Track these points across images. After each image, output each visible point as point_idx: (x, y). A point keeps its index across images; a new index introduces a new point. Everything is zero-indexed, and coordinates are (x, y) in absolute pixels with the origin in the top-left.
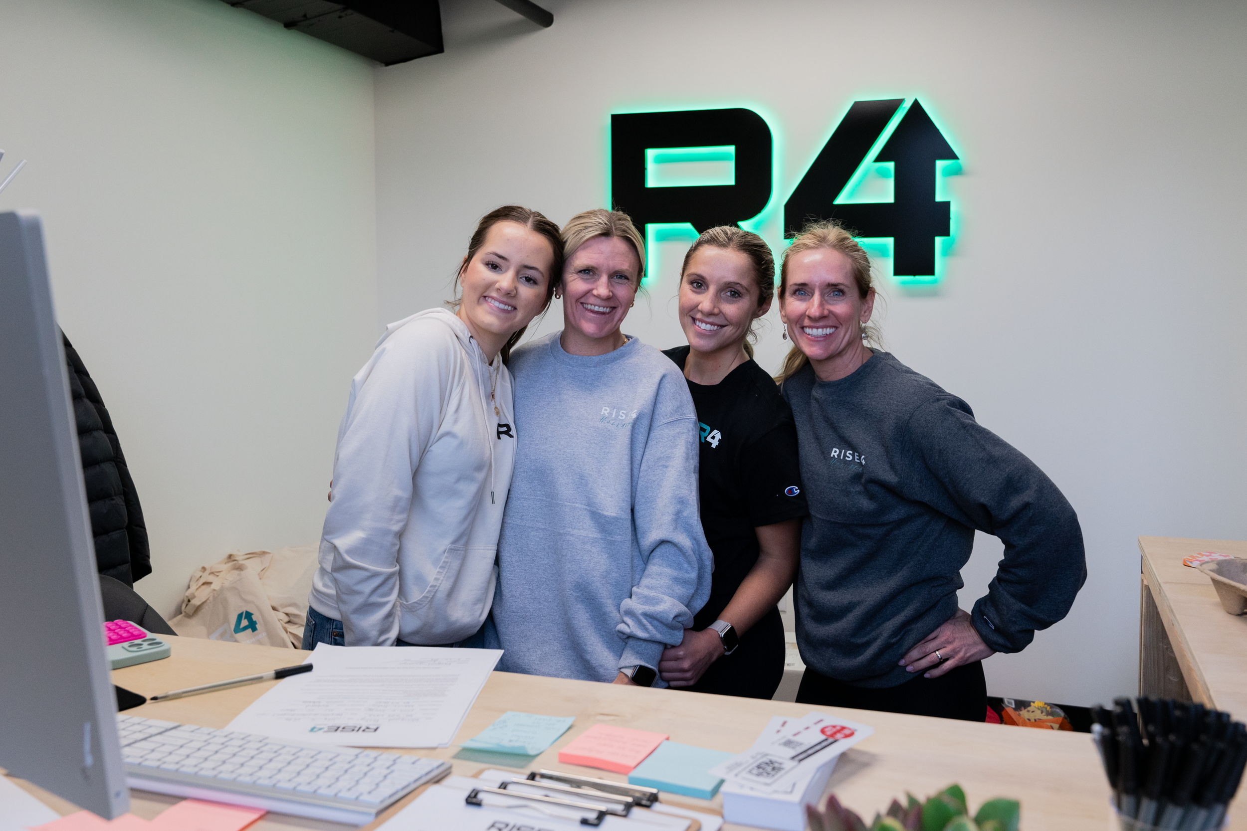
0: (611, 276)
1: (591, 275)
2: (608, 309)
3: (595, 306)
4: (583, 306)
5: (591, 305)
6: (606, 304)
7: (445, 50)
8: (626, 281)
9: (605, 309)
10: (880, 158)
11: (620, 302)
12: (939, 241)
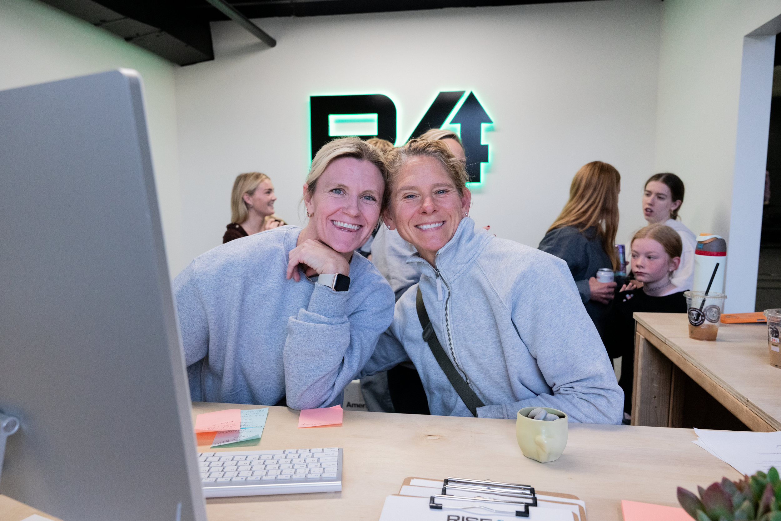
0: (360, 196)
1: (342, 194)
2: (356, 226)
3: (344, 223)
4: (333, 223)
5: (341, 222)
6: (355, 221)
7: (216, 57)
8: (373, 202)
9: (354, 226)
10: (454, 121)
11: (367, 221)
12: (483, 165)
